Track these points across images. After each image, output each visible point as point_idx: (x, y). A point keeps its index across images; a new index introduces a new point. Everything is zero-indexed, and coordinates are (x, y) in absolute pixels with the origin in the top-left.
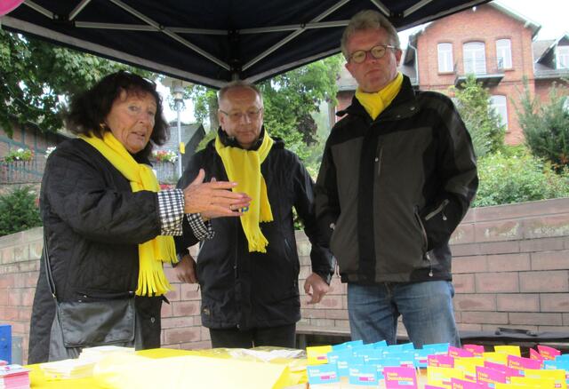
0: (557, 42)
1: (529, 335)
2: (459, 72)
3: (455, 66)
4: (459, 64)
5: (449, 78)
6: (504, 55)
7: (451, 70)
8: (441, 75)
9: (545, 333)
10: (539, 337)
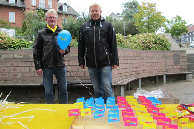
0: (63, 4)
1: (69, 83)
2: (38, 7)
3: (36, 5)
4: (38, 4)
5: (34, 7)
6: (50, 4)
7: (35, 5)
8: (32, 6)
9: (73, 82)
10: (72, 83)
